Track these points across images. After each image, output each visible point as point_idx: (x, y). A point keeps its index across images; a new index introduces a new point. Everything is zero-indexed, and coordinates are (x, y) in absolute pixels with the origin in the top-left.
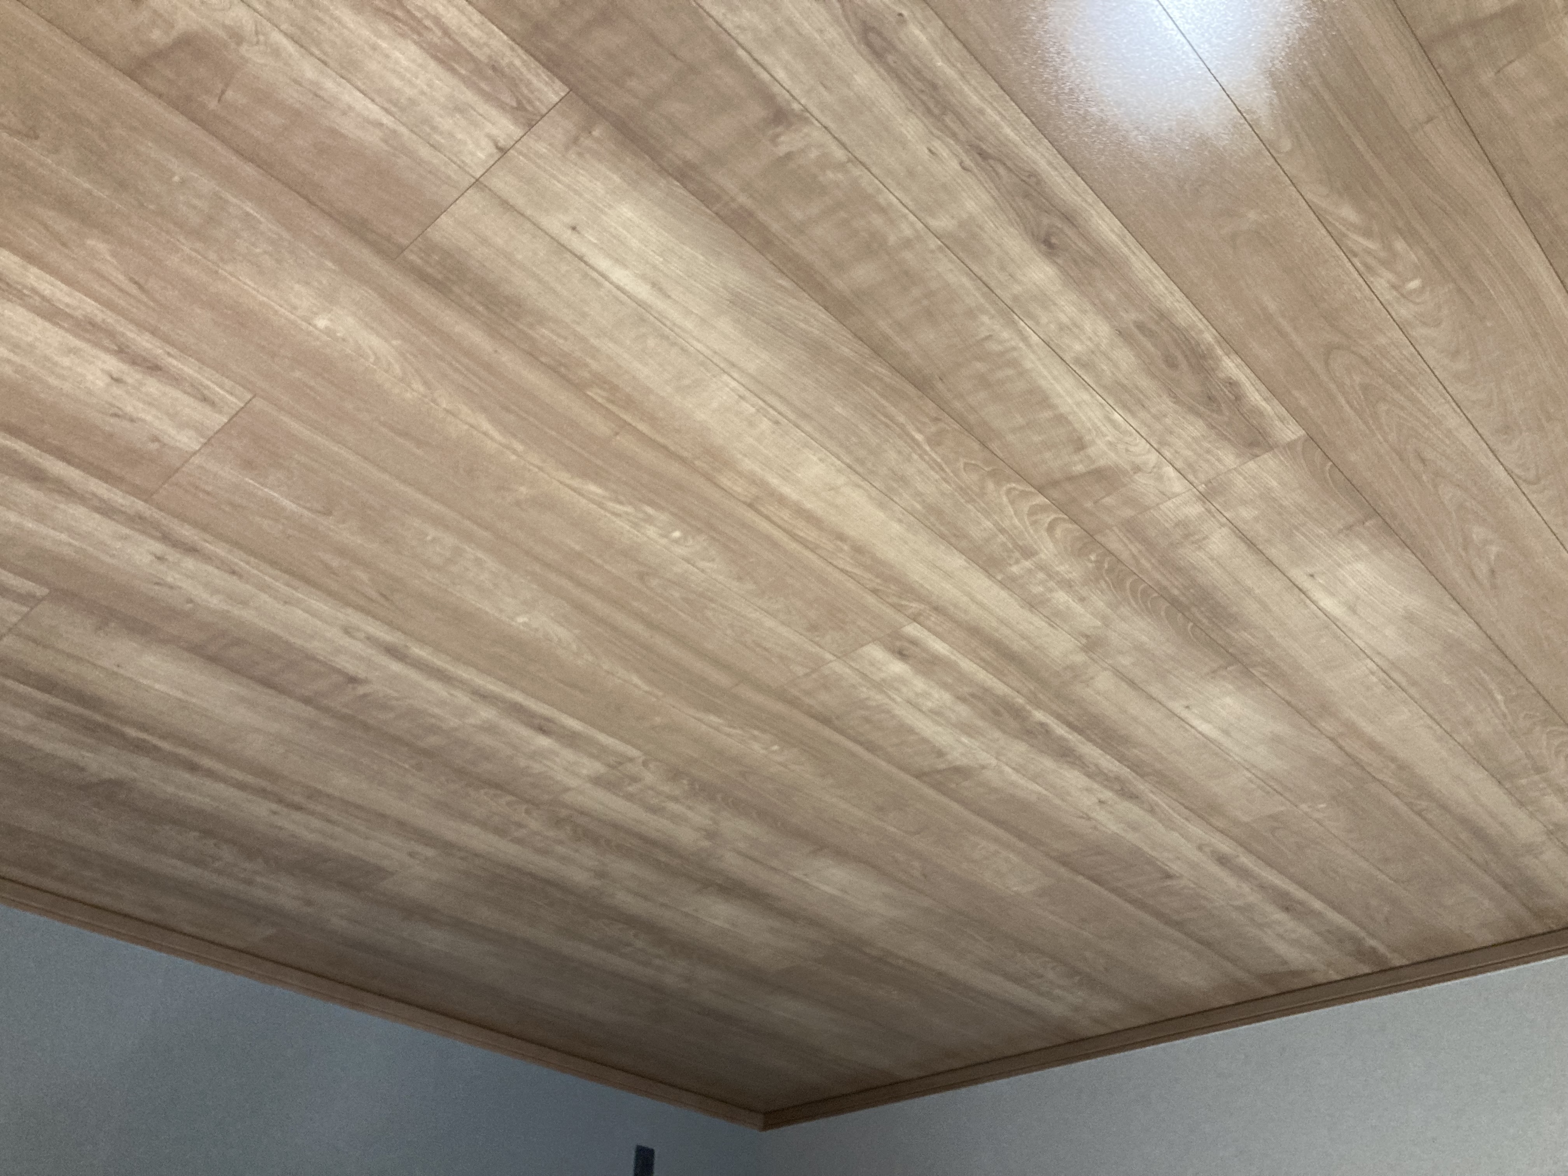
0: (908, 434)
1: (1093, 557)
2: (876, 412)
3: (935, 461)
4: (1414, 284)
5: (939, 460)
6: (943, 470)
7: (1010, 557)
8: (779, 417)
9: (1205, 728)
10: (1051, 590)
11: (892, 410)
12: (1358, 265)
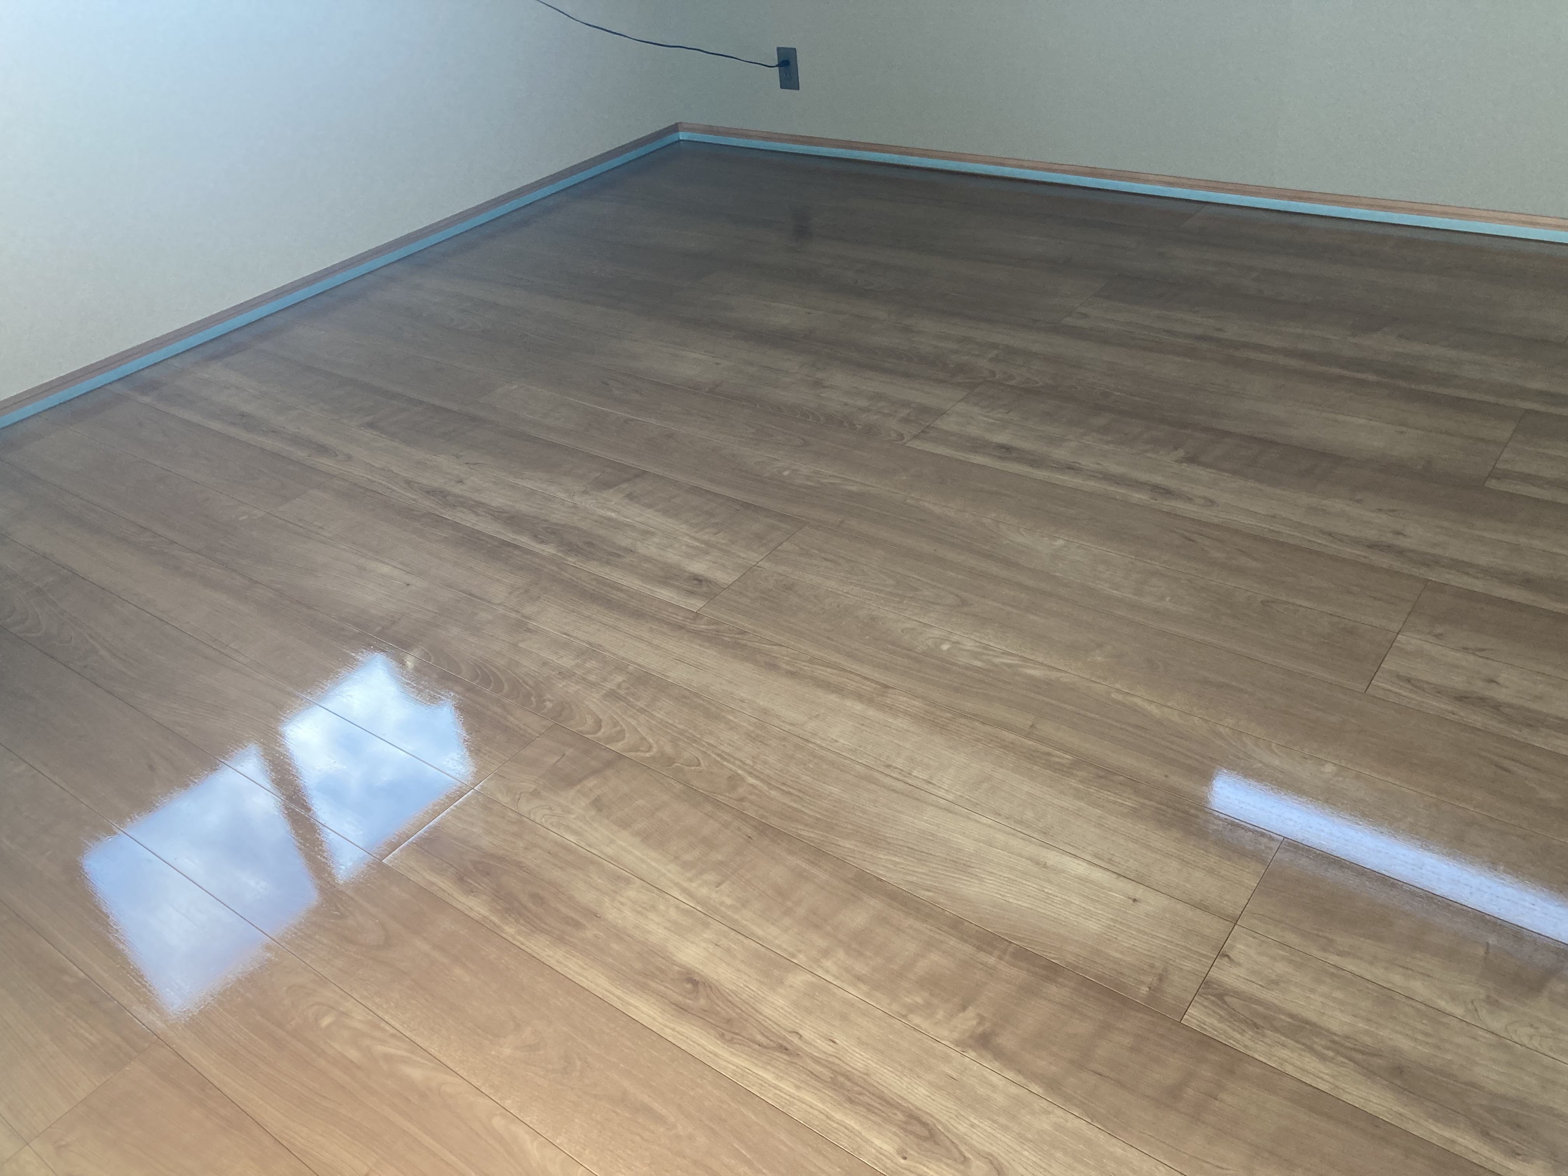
0: (762, 780)
1: (549, 705)
2: (801, 795)
3: (728, 761)
4: (326, 1021)
5: (725, 763)
6: (719, 755)
7: (628, 689)
8: (887, 771)
9: (385, 569)
10: (578, 666)
11: (786, 800)
12: (388, 1028)
